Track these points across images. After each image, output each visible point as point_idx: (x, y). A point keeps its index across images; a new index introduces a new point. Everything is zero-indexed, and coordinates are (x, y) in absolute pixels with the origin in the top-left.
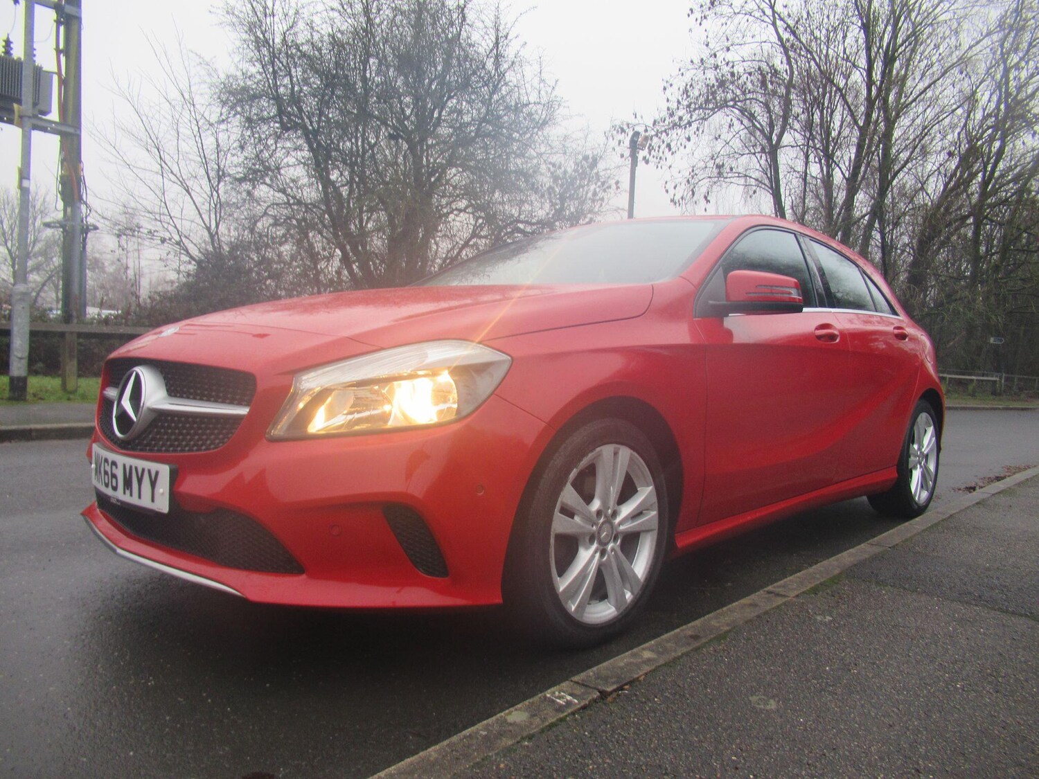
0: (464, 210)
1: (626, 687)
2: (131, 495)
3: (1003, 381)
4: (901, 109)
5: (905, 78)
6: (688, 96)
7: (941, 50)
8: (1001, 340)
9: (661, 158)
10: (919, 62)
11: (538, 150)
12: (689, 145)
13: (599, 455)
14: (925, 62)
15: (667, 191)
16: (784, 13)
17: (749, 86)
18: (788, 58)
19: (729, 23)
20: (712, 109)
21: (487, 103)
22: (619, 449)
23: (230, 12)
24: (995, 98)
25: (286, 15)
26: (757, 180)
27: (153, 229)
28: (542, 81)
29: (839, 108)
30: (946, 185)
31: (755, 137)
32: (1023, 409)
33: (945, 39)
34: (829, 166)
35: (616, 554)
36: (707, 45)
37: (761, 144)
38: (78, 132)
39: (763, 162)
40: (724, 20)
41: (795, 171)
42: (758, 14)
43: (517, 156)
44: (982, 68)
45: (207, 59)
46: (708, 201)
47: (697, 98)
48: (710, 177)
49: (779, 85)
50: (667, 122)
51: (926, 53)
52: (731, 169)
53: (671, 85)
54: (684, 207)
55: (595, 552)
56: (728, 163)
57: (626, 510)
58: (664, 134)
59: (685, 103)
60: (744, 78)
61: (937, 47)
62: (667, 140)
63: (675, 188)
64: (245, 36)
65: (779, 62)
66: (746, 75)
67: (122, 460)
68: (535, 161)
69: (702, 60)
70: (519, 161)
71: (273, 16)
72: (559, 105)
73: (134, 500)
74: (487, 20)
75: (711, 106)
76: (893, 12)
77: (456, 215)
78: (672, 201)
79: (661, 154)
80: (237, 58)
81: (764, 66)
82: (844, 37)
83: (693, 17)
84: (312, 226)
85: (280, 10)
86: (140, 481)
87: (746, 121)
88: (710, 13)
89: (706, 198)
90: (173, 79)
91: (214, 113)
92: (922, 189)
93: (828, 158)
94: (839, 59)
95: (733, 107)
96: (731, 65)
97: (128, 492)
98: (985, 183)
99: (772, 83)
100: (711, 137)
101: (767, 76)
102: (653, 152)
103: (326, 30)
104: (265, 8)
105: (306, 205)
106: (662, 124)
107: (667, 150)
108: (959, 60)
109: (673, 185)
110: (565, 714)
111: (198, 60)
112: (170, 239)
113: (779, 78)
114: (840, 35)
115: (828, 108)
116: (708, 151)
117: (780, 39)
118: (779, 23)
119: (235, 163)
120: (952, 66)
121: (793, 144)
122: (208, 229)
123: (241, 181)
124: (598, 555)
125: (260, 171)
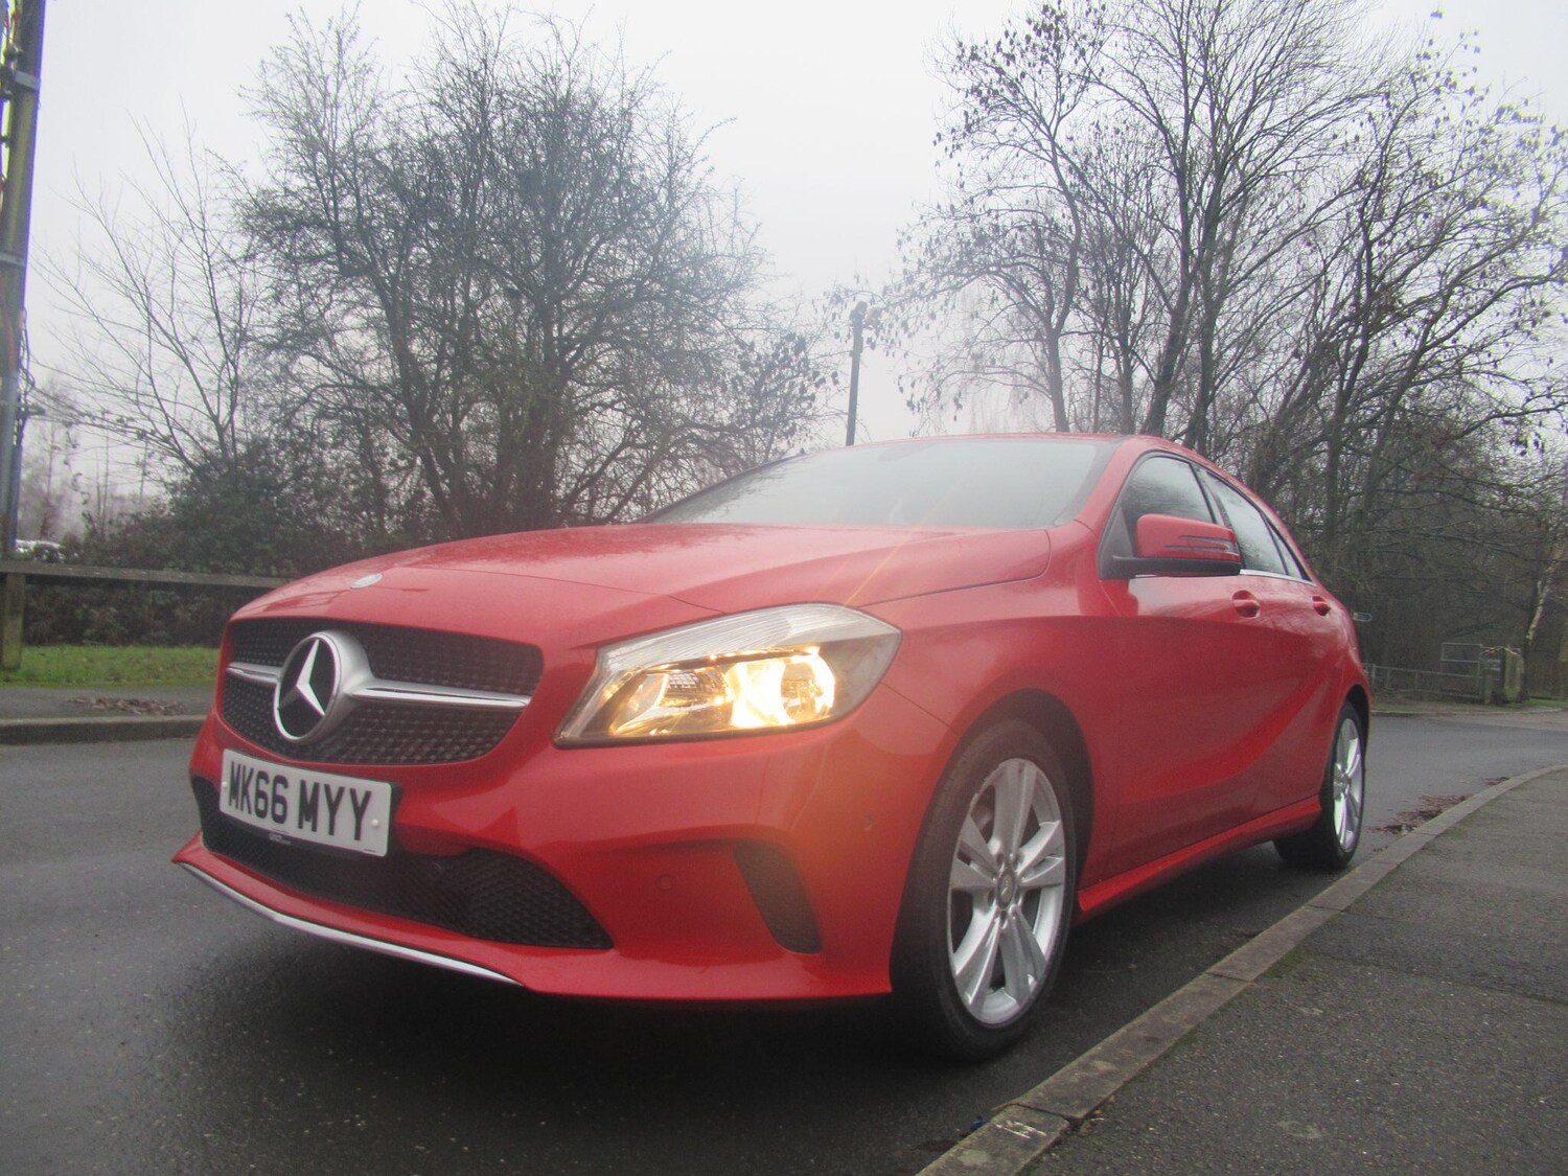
0: (611, 405)
1: (1097, 1112)
2: (314, 829)
3: (1373, 675)
4: (1227, 289)
5: (1231, 245)
6: (933, 256)
7: (1279, 212)
8: (1367, 617)
9: (892, 341)
10: (1250, 226)
11: (726, 323)
12: (934, 325)
13: (1001, 775)
14: (1257, 227)
15: (901, 390)
16: (1068, 148)
17: (1019, 245)
18: (1074, 209)
19: (991, 156)
20: (968, 275)
21: (654, 250)
22: (1023, 765)
23: (270, 95)
24: (1351, 280)
25: (356, 107)
26: (1029, 378)
27: (127, 414)
28: (737, 223)
29: (1142, 283)
30: (1287, 397)
31: (1028, 317)
32: (1406, 716)
33: (1284, 196)
34: (1127, 362)
35: (1018, 919)
36: (962, 186)
37: (1036, 328)
38: (22, 264)
39: (1039, 353)
40: (984, 153)
41: (1081, 368)
42: (1031, 147)
43: (694, 330)
44: (1332, 239)
45: (233, 164)
46: (959, 406)
47: (947, 259)
48: (962, 372)
49: (1061, 246)
50: (902, 292)
51: (1258, 215)
52: (993, 361)
53: (909, 239)
54: (925, 413)
55: (996, 916)
56: (990, 352)
57: (1031, 853)
58: (898, 308)
59: (930, 264)
60: (1013, 232)
61: (1273, 206)
62: (902, 317)
63: (913, 385)
64: (292, 134)
65: (1061, 214)
66: (1015, 230)
67: (295, 775)
68: (721, 339)
69: (952, 207)
70: (695, 337)
71: (337, 107)
72: (761, 260)
73: (321, 836)
74: (656, 133)
75: (965, 271)
76: (1216, 155)
77: (600, 413)
78: (910, 404)
79: (893, 336)
80: (274, 165)
81: (1041, 220)
82: (1149, 185)
83: (941, 145)
84: (379, 421)
85: (348, 98)
86: (333, 807)
87: (1013, 294)
88: (966, 144)
89: (956, 401)
90: (174, 191)
91: (239, 244)
92: (1254, 400)
93: (1127, 353)
94: (1142, 216)
95: (996, 273)
96: (994, 214)
97: (308, 825)
98: (1343, 396)
99: (1051, 243)
100: (967, 315)
101: (1043, 234)
102: (881, 333)
103: (416, 132)
104: (325, 94)
105: (372, 388)
106: (895, 293)
107: (902, 331)
108: (1303, 226)
109: (910, 381)
110: (1038, 1152)
111: (218, 165)
112: (153, 433)
113: (1061, 237)
114: (1143, 183)
115: (1126, 281)
116: (961, 335)
117: (1061, 182)
118: (1060, 160)
119: (263, 321)
120: (1295, 234)
121: (1082, 329)
122: (215, 419)
123: (271, 347)
124: (998, 920)
125: (304, 335)
